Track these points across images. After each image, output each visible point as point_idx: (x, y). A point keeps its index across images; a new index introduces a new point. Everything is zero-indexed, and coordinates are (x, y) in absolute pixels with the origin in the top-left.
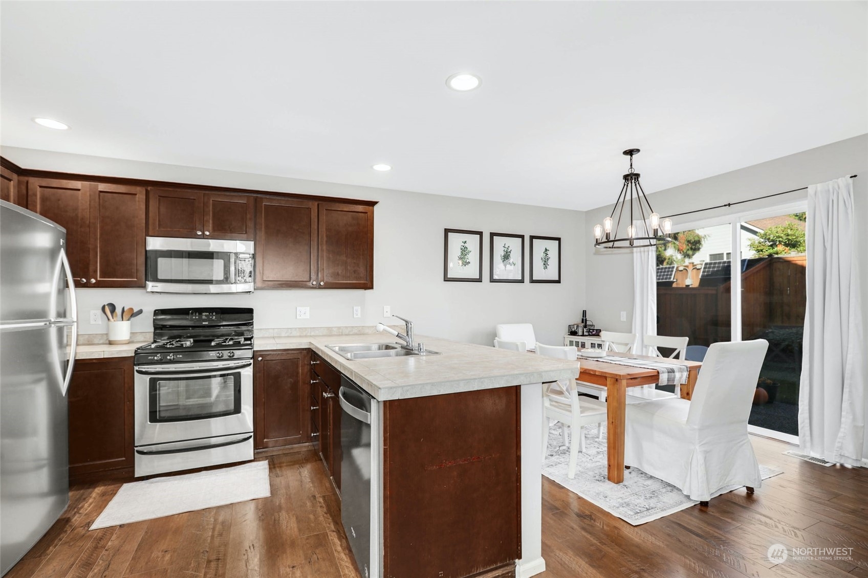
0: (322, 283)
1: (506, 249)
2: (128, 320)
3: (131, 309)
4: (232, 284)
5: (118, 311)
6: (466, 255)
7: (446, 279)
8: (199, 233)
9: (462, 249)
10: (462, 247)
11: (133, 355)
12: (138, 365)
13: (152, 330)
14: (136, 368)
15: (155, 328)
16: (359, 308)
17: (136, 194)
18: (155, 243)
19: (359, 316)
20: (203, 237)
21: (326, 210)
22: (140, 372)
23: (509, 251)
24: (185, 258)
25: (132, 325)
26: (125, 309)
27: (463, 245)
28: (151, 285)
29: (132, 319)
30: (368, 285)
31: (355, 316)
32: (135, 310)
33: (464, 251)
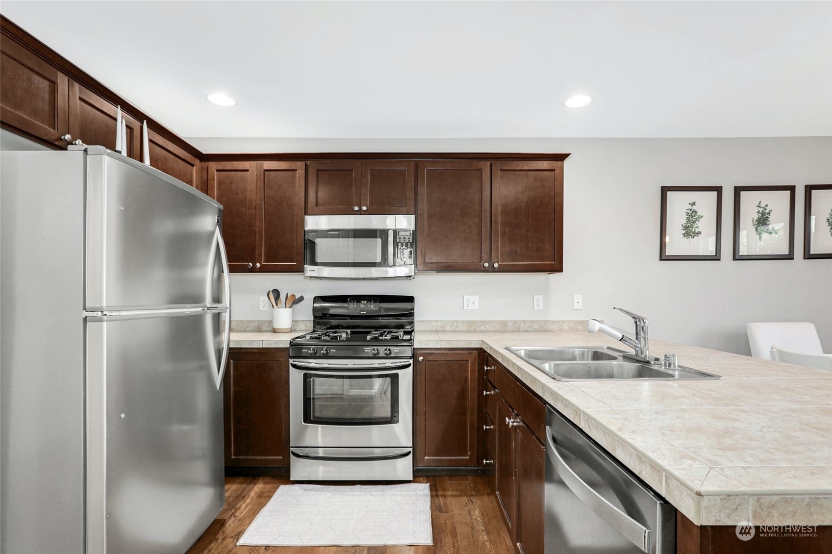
0: (496, 265)
1: (761, 210)
2: (291, 307)
3: (293, 296)
4: (391, 267)
5: (283, 297)
6: (694, 222)
7: (663, 257)
8: (356, 208)
9: (687, 214)
10: (688, 211)
11: (289, 346)
12: (294, 357)
13: (312, 318)
14: (291, 361)
15: (315, 317)
16: (541, 297)
17: (296, 170)
18: (314, 223)
19: (541, 307)
20: (360, 212)
21: (501, 170)
22: (295, 366)
23: (767, 211)
24: (351, 238)
25: (293, 312)
26: (289, 296)
27: (691, 207)
28: (309, 269)
29: (295, 306)
30: (557, 267)
31: (536, 308)
32: (297, 297)
33: (692, 216)
